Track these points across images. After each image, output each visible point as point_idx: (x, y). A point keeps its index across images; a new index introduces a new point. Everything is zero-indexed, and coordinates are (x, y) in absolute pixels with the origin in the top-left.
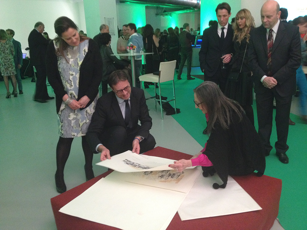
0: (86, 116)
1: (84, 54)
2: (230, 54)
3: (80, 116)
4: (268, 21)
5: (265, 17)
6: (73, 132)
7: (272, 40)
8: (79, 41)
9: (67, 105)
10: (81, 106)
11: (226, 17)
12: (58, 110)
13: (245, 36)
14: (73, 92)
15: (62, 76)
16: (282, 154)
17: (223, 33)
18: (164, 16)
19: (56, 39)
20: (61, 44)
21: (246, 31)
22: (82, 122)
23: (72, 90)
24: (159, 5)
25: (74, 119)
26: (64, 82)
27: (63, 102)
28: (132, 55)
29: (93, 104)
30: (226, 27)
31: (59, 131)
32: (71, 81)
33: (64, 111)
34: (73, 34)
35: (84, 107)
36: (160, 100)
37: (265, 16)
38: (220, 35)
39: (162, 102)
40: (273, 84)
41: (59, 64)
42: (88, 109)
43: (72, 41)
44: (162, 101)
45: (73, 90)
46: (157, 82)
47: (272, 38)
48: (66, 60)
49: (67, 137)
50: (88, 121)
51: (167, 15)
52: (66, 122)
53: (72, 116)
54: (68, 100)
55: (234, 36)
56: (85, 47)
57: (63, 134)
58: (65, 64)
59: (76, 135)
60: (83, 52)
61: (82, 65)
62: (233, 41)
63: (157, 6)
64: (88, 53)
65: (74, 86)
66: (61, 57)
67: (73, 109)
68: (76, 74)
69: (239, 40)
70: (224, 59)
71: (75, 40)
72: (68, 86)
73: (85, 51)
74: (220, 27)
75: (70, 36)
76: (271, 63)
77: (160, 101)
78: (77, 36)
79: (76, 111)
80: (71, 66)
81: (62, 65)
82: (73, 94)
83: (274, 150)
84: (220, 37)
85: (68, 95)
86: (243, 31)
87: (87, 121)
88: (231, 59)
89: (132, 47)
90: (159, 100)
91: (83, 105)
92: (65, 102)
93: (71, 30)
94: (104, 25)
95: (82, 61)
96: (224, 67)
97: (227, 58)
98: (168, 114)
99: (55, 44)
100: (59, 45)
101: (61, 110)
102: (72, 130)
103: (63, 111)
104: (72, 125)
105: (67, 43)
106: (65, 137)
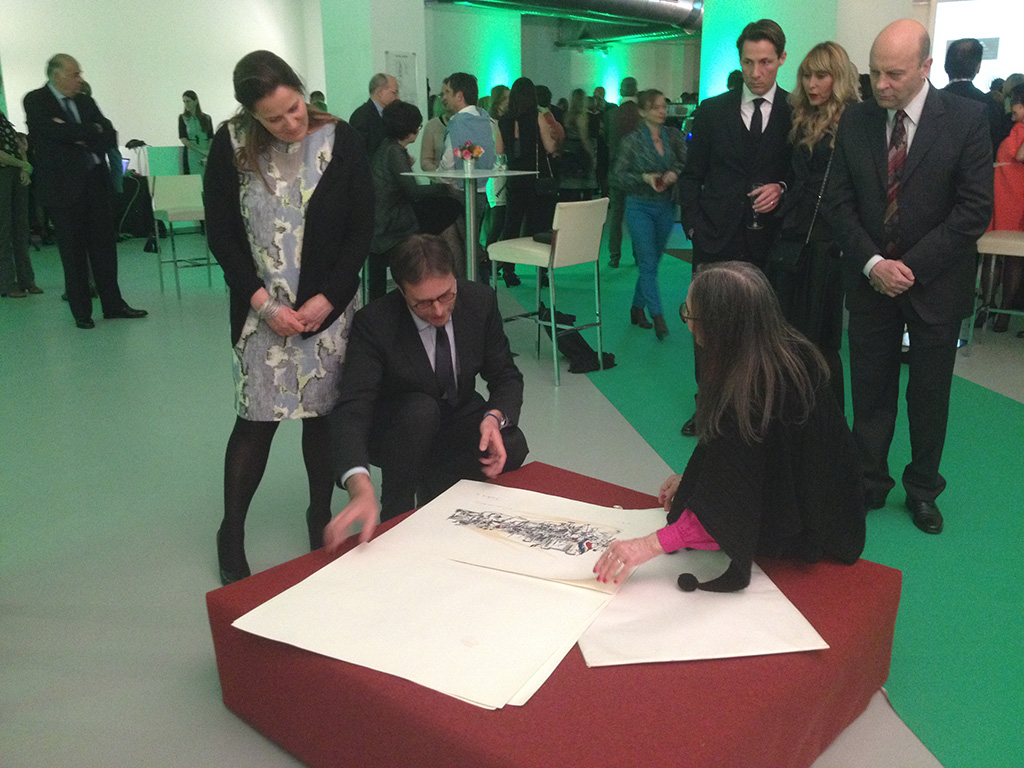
0: (318, 358)
1: (321, 169)
2: (778, 185)
3: (299, 356)
4: (891, 86)
5: (883, 76)
6: (279, 405)
7: (902, 145)
8: (305, 128)
9: (265, 321)
10: (305, 325)
11: (771, 66)
12: (236, 336)
13: (828, 131)
14: (284, 283)
15: (251, 231)
16: (924, 504)
17: (757, 116)
18: (581, 51)
19: (237, 119)
20: (251, 133)
21: (830, 115)
22: (306, 374)
23: (280, 277)
24: (568, 13)
25: (282, 364)
26: (256, 250)
27: (251, 313)
28: (468, 175)
29: (342, 321)
30: (770, 96)
31: (236, 401)
32: (277, 247)
33: (254, 338)
34: (290, 104)
35: (314, 330)
36: (552, 324)
37: (882, 72)
38: (747, 121)
39: (557, 330)
40: (900, 283)
41: (245, 195)
42: (325, 335)
43: (286, 125)
44: (558, 326)
45: (284, 275)
46: (545, 264)
47: (904, 140)
48: (266, 185)
49: (260, 420)
50: (323, 373)
51: (591, 46)
52: (257, 372)
53: (277, 356)
54: (266, 304)
55: (795, 128)
56: (323, 147)
57: (246, 410)
58: (260, 195)
59: (286, 415)
60: (318, 162)
61: (311, 201)
62: (790, 144)
63: (561, 16)
64: (331, 165)
65: (288, 264)
66: (251, 173)
67: (279, 334)
68: (294, 228)
69: (809, 142)
70: (759, 199)
71: (294, 124)
72: (269, 262)
73: (322, 158)
74: (748, 97)
75: (279, 112)
76: (897, 218)
77: (551, 327)
78: (302, 111)
79: (289, 340)
80: (279, 202)
81: (252, 198)
82: (283, 289)
83: (898, 493)
84: (748, 127)
85: (268, 291)
86: (821, 112)
87: (319, 373)
88: (781, 200)
89: (469, 149)
90: (547, 324)
91: (311, 321)
92: (259, 312)
93: (282, 92)
94: (382, 76)
95: (314, 188)
96: (755, 225)
97: (766, 196)
98: (575, 369)
99: (232, 134)
100: (246, 137)
101: (243, 336)
102: (274, 398)
103: (250, 339)
104: (276, 383)
105: (269, 132)
106: (255, 420)
